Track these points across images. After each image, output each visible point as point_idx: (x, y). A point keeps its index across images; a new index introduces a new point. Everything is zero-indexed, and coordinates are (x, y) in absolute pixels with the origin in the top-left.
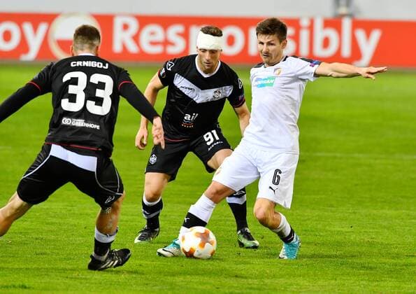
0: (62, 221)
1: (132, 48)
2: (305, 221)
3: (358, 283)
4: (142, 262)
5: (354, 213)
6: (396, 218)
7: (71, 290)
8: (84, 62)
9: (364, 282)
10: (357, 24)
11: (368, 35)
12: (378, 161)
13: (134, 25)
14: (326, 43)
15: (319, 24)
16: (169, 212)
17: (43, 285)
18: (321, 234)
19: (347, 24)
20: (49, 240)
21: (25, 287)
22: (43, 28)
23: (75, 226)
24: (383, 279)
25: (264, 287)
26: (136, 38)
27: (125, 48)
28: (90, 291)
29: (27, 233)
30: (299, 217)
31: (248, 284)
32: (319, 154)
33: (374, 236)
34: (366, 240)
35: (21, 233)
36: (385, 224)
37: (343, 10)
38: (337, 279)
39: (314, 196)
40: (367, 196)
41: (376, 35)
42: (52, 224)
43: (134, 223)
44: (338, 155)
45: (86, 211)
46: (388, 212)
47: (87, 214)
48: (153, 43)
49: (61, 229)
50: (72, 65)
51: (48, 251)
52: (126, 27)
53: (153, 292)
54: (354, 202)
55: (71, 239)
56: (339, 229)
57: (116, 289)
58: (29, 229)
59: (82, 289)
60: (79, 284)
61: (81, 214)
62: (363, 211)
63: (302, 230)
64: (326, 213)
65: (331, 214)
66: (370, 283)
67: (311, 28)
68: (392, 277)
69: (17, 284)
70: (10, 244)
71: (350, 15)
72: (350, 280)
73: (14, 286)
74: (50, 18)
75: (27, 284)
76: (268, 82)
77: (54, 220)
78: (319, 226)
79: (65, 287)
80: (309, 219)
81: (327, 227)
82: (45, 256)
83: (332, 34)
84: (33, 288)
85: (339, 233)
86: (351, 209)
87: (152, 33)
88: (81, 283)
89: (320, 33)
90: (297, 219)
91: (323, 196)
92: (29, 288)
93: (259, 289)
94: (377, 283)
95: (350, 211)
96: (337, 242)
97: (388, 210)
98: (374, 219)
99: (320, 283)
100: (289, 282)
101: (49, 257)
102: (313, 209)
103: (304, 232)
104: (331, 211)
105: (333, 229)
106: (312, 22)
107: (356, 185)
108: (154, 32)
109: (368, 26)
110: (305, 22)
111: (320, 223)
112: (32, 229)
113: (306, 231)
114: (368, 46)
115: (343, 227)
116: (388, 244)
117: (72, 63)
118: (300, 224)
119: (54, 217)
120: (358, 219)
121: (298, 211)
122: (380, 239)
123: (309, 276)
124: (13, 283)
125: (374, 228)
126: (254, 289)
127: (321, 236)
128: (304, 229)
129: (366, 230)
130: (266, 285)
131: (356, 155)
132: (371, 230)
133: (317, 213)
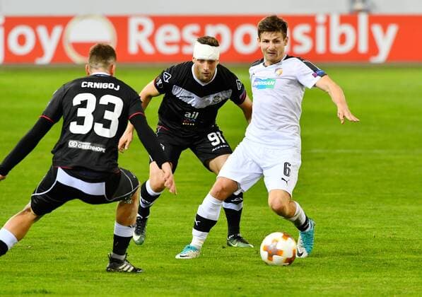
0: (81, 225)
1: (148, 49)
2: (326, 218)
3: (380, 280)
4: (163, 264)
5: (376, 209)
6: (417, 213)
7: (92, 294)
8: (95, 84)
9: (387, 279)
10: (373, 20)
11: (385, 30)
12: (398, 157)
13: (149, 26)
14: (343, 39)
15: (335, 20)
16: (188, 213)
17: (64, 290)
18: (343, 231)
19: (363, 20)
20: (70, 245)
21: (46, 292)
22: (57, 31)
23: (95, 229)
24: (406, 275)
25: (287, 286)
26: (152, 39)
27: (140, 49)
28: (111, 294)
29: (47, 238)
30: (320, 215)
31: (270, 283)
32: (338, 151)
33: (395, 232)
34: (388, 236)
35: (40, 238)
36: (407, 219)
37: (359, 6)
38: (360, 276)
39: (333, 194)
40: (388, 192)
41: (393, 30)
42: (71, 228)
43: (154, 225)
44: (357, 151)
45: (105, 214)
46: (409, 208)
47: (106, 217)
48: (169, 44)
49: (80, 233)
50: (83, 86)
51: (68, 256)
52: (141, 28)
53: (174, 294)
54: (375, 199)
55: (91, 242)
56: (360, 226)
57: (137, 292)
58: (48, 234)
59: (103, 293)
60: (100, 287)
61: (100, 217)
62: (384, 207)
63: (324, 228)
64: (347, 210)
65: (351, 210)
66: (393, 280)
67: (327, 24)
68: (415, 273)
69: (38, 289)
70: (30, 249)
71: (367, 11)
72: (373, 276)
73: (35, 292)
74: (64, 21)
75: (48, 290)
76: (268, 83)
77: (73, 224)
78: (341, 224)
79: (86, 291)
80: (330, 217)
81: (349, 224)
82: (64, 260)
83: (348, 30)
84: (54, 293)
85: (360, 230)
86: (372, 205)
87: (168, 34)
88: (102, 286)
89: (336, 30)
90: (318, 217)
91: (343, 193)
92: (50, 293)
93: (281, 288)
94: (399, 279)
95: (371, 208)
96: (359, 239)
97: (409, 205)
98: (394, 215)
99: (342, 280)
100: (311, 280)
101: (70, 261)
102: (334, 206)
103: (325, 230)
104: (352, 208)
105: (353, 226)
106: (328, 18)
107: (377, 181)
108: (169, 33)
109: (385, 21)
110: (321, 19)
111: (341, 221)
112: (52, 234)
113: (326, 228)
114: (385, 41)
115: (364, 224)
116: (410, 240)
117: (83, 83)
118: (322, 222)
119: (74, 221)
120: (379, 215)
121: (318, 209)
122: (401, 235)
123: (331, 274)
124: (34, 288)
125: (394, 224)
126: (276, 288)
127: (342, 233)
128: (325, 226)
129: (388, 226)
130: (288, 284)
131: (376, 151)
132: (393, 226)
133: (337, 211)
